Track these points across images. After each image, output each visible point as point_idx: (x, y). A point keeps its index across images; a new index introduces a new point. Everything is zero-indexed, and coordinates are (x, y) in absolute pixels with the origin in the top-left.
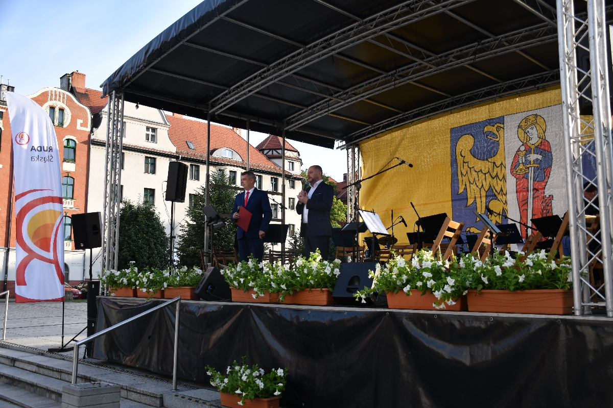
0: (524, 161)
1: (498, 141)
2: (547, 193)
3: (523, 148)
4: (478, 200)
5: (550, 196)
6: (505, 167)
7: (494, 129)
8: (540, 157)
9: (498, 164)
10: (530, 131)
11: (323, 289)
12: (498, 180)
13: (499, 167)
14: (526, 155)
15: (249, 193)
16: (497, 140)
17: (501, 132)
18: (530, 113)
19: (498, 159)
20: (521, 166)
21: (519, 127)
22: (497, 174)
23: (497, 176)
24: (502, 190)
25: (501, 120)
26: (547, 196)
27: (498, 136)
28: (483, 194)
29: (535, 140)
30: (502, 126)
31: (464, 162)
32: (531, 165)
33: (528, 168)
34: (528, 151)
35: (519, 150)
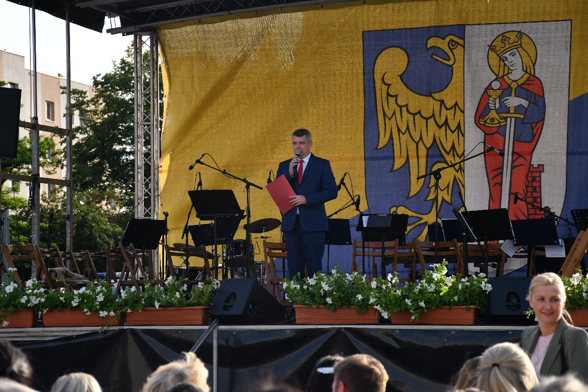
0: (498, 106)
1: (451, 66)
2: (535, 161)
3: (496, 85)
4: (413, 162)
5: (539, 165)
6: (463, 112)
7: (443, 44)
8: (525, 103)
9: (449, 104)
12: (448, 131)
13: (451, 109)
14: (500, 97)
16: (450, 63)
17: (458, 51)
18: (509, 27)
20: (493, 114)
21: (492, 48)
22: (447, 119)
23: (446, 123)
24: (453, 147)
25: (459, 30)
26: (536, 166)
27: (452, 57)
28: (423, 152)
29: (517, 74)
30: (460, 41)
31: (388, 95)
32: (511, 115)
33: (506, 118)
34: (506, 90)
35: (489, 87)
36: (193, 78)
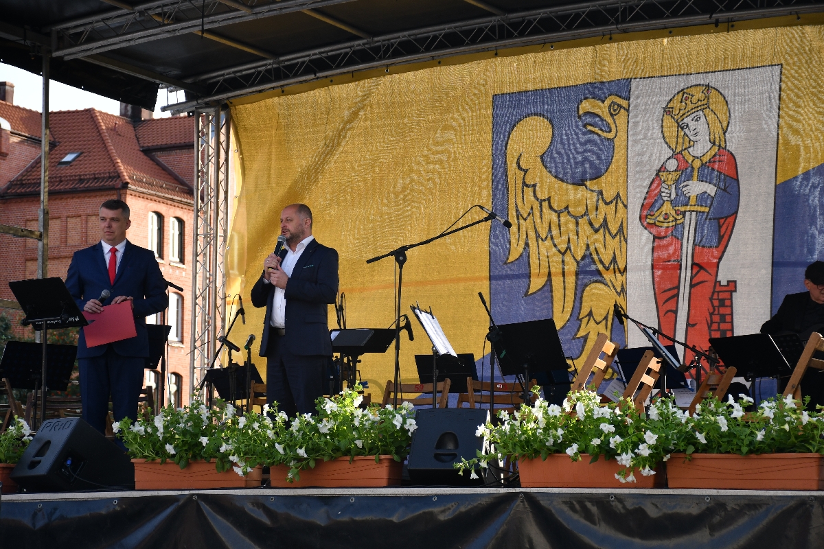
0: (673, 196)
1: (611, 140)
2: (723, 277)
4: (557, 282)
5: (728, 282)
6: (626, 206)
7: (602, 109)
8: (711, 190)
10: (692, 124)
11: (383, 457)
14: (677, 182)
15: (117, 250)
16: (611, 135)
17: (621, 118)
18: (693, 80)
19: (608, 185)
20: (667, 208)
21: (667, 110)
22: (605, 220)
23: (605, 224)
24: (614, 260)
25: (622, 89)
26: (724, 283)
27: (613, 126)
28: (571, 267)
29: (702, 148)
30: (624, 103)
31: (524, 184)
33: (684, 213)
34: (685, 172)
35: (662, 169)
36: (269, 170)
